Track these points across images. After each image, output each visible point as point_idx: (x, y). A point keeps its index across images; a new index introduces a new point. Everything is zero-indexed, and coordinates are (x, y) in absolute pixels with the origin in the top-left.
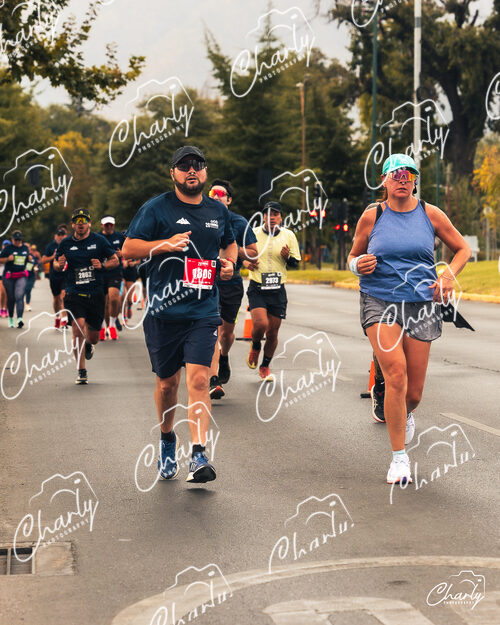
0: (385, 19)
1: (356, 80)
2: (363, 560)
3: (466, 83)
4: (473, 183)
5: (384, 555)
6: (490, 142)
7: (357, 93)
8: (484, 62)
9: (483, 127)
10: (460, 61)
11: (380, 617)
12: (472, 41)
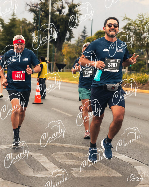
0: (42, 12)
1: (34, 26)
2: (31, 143)
3: (61, 29)
4: (62, 53)
5: (36, 142)
6: (66, 43)
7: (34, 30)
8: (65, 24)
9: (64, 40)
10: (60, 23)
11: (35, 157)
12: (63, 19)
